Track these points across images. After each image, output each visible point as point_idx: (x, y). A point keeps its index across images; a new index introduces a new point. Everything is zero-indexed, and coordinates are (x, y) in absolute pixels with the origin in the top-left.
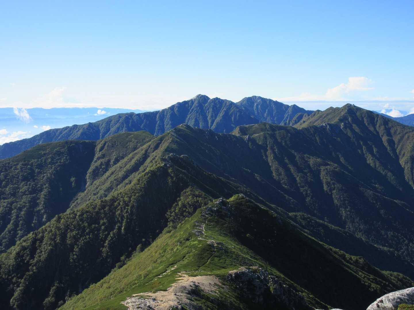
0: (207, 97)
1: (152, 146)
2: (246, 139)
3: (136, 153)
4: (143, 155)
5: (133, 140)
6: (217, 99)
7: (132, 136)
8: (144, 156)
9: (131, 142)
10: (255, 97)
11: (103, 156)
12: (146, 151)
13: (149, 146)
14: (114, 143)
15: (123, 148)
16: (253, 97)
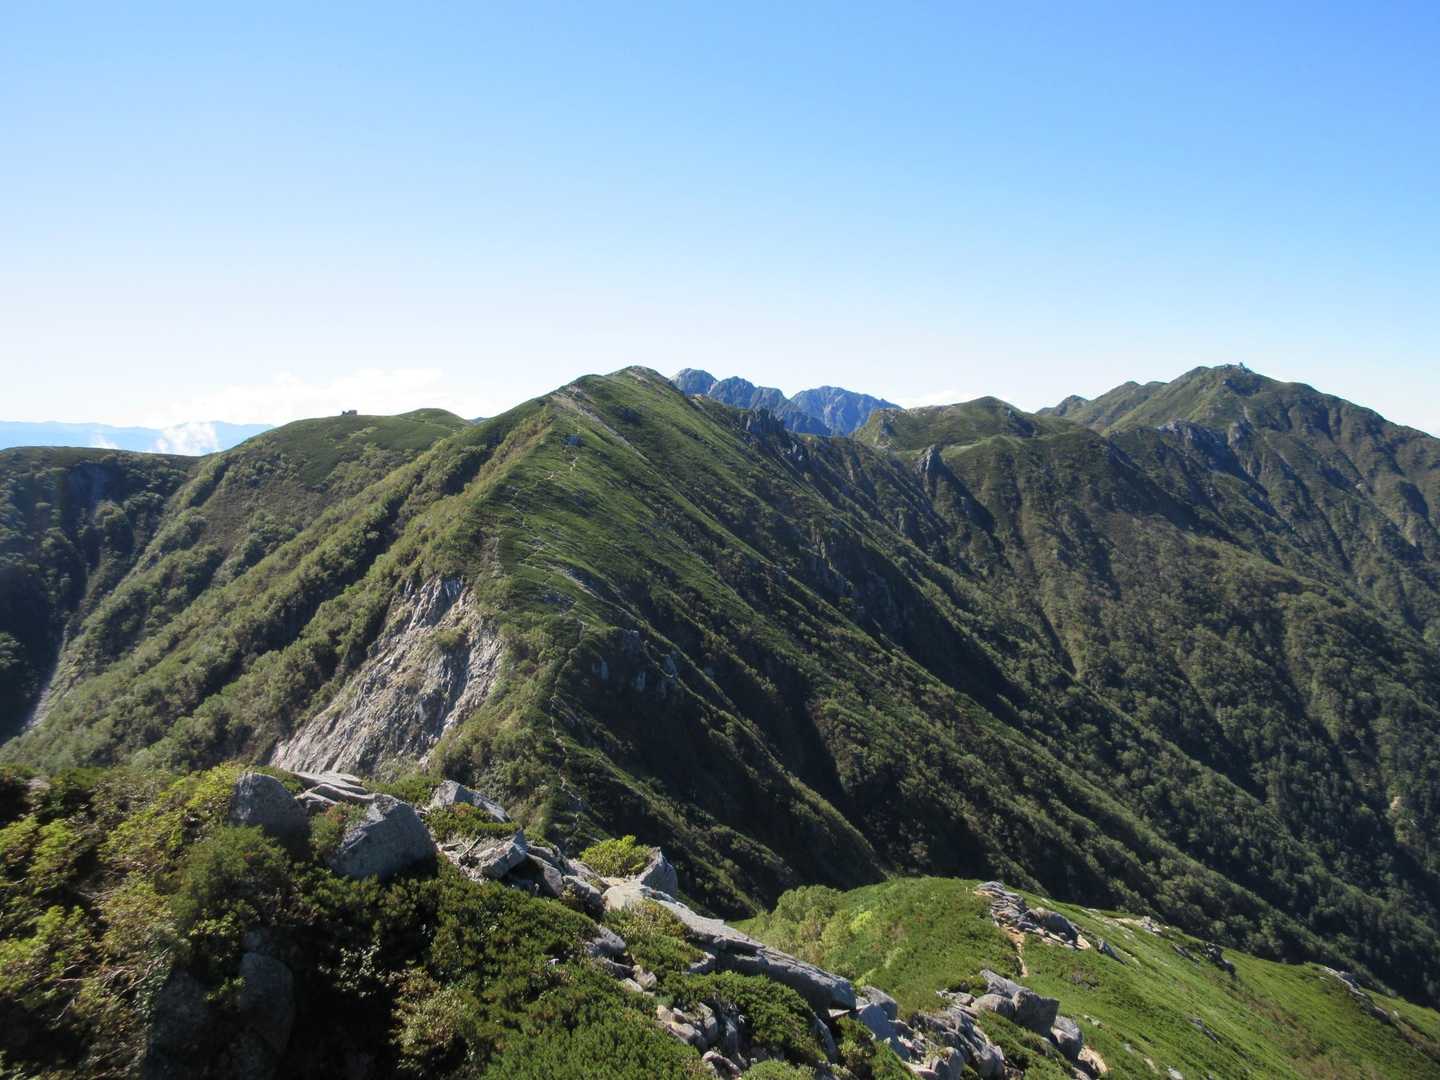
0: (708, 376)
1: (434, 477)
2: (925, 464)
3: (337, 520)
4: (373, 526)
5: (369, 449)
6: (736, 380)
7: (369, 430)
8: (372, 535)
9: (357, 458)
10: (829, 388)
11: (195, 533)
12: (394, 505)
13: (419, 477)
14: (267, 466)
15: (309, 489)
16: (823, 388)
